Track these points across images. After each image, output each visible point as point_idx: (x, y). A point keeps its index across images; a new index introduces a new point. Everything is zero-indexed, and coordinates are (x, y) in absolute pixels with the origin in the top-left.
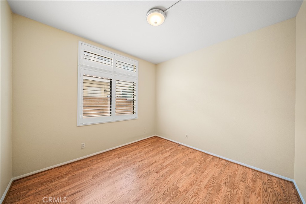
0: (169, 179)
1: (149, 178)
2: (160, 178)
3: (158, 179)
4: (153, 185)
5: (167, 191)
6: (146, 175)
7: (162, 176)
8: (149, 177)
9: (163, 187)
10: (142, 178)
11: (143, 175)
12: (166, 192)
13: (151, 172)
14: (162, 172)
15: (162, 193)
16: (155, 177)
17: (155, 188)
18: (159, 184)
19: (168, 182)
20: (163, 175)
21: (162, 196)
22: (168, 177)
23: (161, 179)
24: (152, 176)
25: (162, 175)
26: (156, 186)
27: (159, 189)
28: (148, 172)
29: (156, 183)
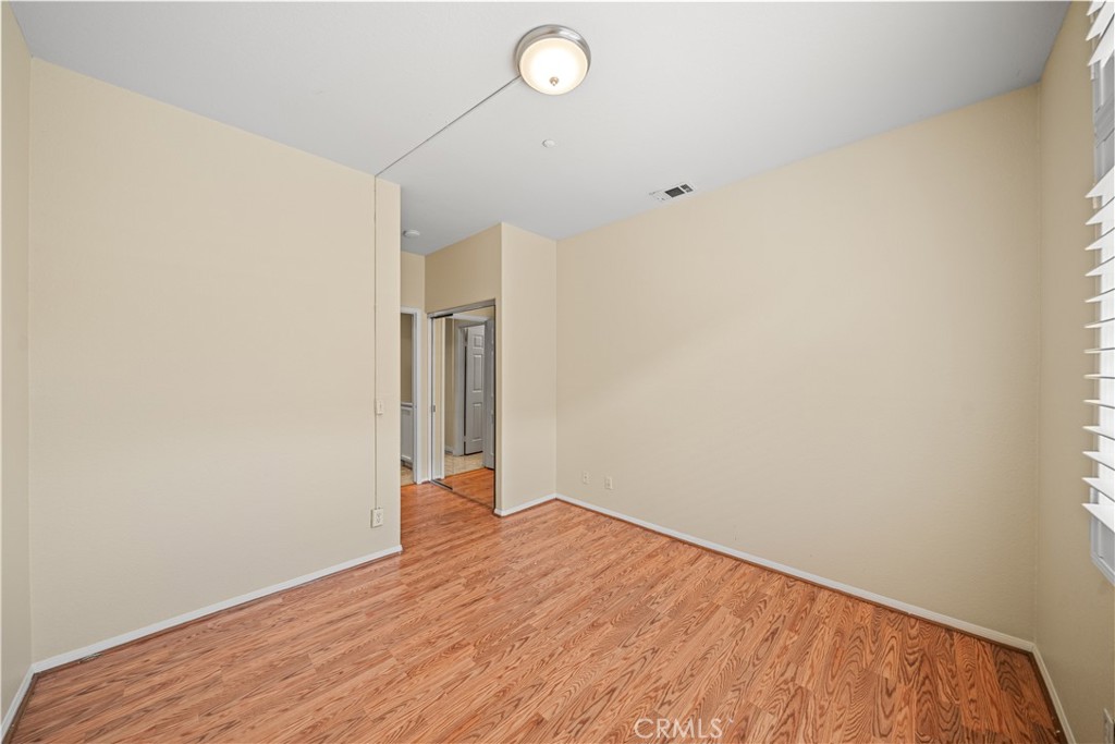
0: (496, 687)
1: (572, 689)
2: (526, 694)
3: (538, 686)
4: (558, 665)
5: (513, 646)
6: (590, 702)
7: (519, 700)
8: (574, 695)
9: (525, 657)
10: (601, 689)
11: (601, 703)
12: (517, 645)
13: (567, 723)
14: (513, 730)
15: (529, 642)
16: (550, 694)
17: (551, 656)
18: (535, 667)
19: (500, 677)
20: (511, 707)
21: (532, 635)
22: (495, 695)
23: (526, 689)
24: (560, 701)
25: (516, 706)
26: (547, 659)
27: (537, 652)
28: (583, 722)
29: (547, 672)
